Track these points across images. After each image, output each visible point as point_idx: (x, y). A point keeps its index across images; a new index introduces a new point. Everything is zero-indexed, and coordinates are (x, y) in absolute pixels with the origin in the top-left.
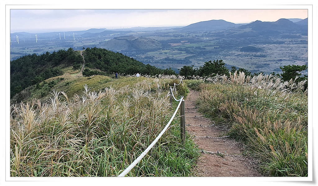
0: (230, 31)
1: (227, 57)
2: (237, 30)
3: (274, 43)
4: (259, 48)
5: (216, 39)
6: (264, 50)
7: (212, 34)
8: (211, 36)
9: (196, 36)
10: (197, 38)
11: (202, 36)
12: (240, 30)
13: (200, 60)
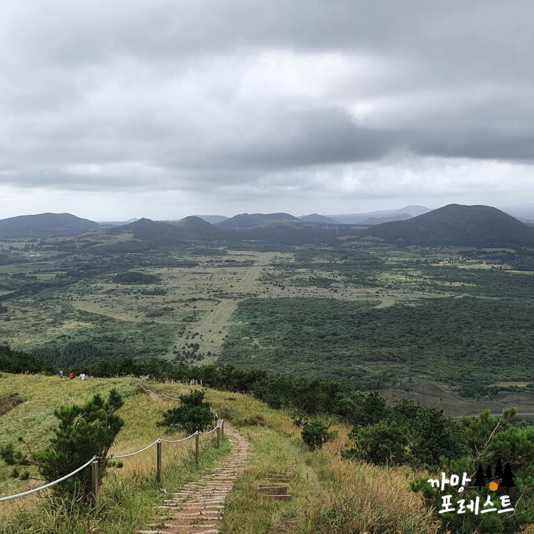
0: (88, 239)
1: (86, 297)
2: (102, 238)
3: (180, 265)
4: (152, 277)
5: (59, 257)
6: (161, 280)
7: (48, 244)
8: (47, 249)
9: (11, 248)
10: (15, 254)
11: (26, 249)
12: (109, 238)
13: (27, 304)
